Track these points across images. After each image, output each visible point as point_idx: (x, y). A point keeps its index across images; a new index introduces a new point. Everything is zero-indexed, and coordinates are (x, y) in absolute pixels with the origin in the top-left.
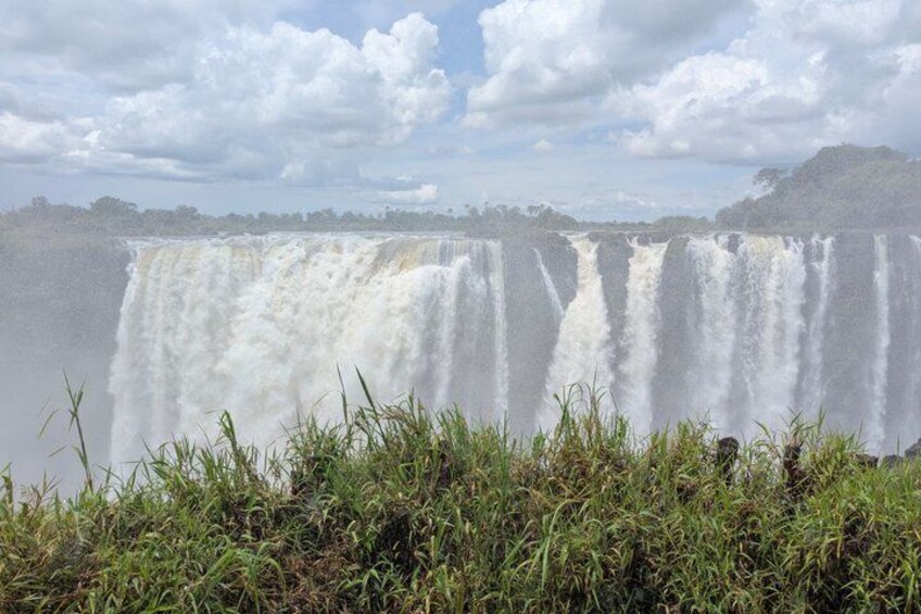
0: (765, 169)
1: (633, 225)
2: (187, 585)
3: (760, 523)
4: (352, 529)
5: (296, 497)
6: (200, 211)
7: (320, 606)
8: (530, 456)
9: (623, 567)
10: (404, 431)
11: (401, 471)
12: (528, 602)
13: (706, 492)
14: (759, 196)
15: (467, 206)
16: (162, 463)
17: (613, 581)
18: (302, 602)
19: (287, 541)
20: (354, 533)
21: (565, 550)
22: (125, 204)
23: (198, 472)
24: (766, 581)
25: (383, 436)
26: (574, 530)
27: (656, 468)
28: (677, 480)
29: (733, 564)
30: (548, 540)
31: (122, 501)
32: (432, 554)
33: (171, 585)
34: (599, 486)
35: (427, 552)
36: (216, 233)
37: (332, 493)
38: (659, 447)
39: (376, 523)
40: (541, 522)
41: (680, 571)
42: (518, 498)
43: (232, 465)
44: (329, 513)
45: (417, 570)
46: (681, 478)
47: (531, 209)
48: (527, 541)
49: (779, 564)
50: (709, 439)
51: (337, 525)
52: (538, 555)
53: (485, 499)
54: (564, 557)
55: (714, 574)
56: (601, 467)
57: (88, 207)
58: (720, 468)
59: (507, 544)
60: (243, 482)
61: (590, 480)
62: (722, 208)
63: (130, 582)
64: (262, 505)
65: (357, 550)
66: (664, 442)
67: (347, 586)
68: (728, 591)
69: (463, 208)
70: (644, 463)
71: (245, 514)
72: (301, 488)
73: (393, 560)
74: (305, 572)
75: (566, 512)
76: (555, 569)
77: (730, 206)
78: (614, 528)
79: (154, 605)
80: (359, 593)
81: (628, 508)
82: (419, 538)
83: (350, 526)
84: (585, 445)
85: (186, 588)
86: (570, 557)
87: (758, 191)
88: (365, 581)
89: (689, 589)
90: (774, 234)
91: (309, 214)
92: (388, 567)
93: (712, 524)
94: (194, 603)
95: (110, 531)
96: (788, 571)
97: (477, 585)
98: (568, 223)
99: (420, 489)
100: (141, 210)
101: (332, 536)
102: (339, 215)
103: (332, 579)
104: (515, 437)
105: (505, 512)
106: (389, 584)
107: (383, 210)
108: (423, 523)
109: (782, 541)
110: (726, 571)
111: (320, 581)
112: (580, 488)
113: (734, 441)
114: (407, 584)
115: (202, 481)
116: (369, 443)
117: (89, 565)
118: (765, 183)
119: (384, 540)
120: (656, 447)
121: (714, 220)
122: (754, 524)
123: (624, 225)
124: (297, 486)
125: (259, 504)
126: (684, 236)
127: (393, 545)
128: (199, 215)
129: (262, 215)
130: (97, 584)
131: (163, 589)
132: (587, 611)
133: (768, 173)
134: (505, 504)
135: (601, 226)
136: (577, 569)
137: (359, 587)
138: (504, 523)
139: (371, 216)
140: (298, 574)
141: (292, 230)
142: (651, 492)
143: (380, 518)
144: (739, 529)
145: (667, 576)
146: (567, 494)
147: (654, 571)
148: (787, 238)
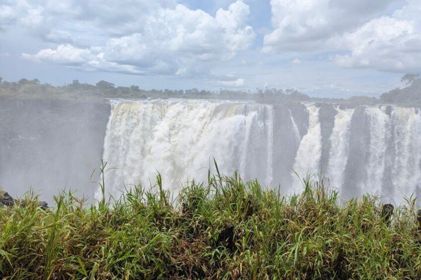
0: (407, 74)
1: (338, 100)
2: (140, 247)
3: (403, 245)
4: (208, 231)
5: (185, 214)
6: (140, 88)
7: (193, 263)
8: (289, 204)
9: (333, 261)
10: (232, 189)
11: (230, 206)
12: (287, 271)
13: (376, 229)
14: (403, 88)
15: (257, 89)
16: (131, 195)
17: (327, 267)
18: (186, 260)
19: (181, 233)
20: (209, 232)
21: (305, 249)
22: (110, 84)
23: (145, 200)
24: (405, 274)
25: (223, 190)
26: (310, 241)
27: (351, 215)
28: (362, 222)
29: (389, 264)
30: (298, 244)
31: (115, 209)
32: (243, 245)
33: (134, 246)
34: (322, 221)
35: (241, 244)
36: (147, 98)
37: (200, 214)
38: (353, 206)
39: (219, 229)
40: (294, 235)
41: (362, 265)
42: (283, 224)
43: (159, 198)
44: (199, 223)
45: (236, 252)
46: (364, 221)
47: (288, 91)
48: (287, 244)
49: (413, 266)
50: (378, 204)
51: (202, 228)
52: (293, 250)
53: (269, 222)
54: (305, 253)
55: (379, 267)
56: (324, 213)
57: (95, 85)
58: (384, 218)
59: (278, 244)
60: (163, 205)
61: (318, 219)
62: (384, 93)
63: (118, 243)
64: (170, 217)
65: (210, 240)
66: (356, 204)
67: (205, 255)
68: (386, 276)
69: (255, 89)
70: (345, 213)
71: (163, 220)
72: (187, 211)
73: (226, 246)
74: (187, 247)
75: (306, 232)
76: (300, 258)
77: (388, 92)
78: (329, 241)
79: (128, 254)
80: (210, 259)
81: (337, 232)
82: (238, 237)
83: (207, 229)
84: (316, 202)
85: (140, 248)
86: (307, 253)
87: (403, 85)
88: (213, 254)
89: (366, 274)
90: (410, 106)
91: (186, 91)
92: (223, 249)
93: (378, 244)
94: (143, 255)
95: (110, 221)
96: (417, 270)
97: (263, 261)
98: (305, 98)
99: (239, 215)
100: (116, 87)
101: (199, 233)
102: (200, 91)
103: (199, 252)
104: (283, 195)
105: (277, 230)
106: (224, 256)
107: (219, 89)
108: (240, 231)
109: (414, 255)
110: (385, 267)
111: (193, 252)
112: (313, 222)
113: (391, 206)
114: (232, 257)
115: (146, 204)
116: (216, 193)
117: (101, 235)
118: (407, 81)
119: (222, 237)
120: (351, 206)
121: (379, 98)
122: (400, 246)
123: (334, 100)
124: (185, 209)
125: (169, 216)
126: (363, 106)
127: (226, 239)
128: (140, 90)
129: (166, 90)
130: (104, 243)
131: (131, 248)
132: (314, 279)
133: (408, 76)
134: (277, 226)
135: (321, 99)
136: (310, 259)
137: (210, 256)
138: (276, 235)
139: (213, 92)
140: (184, 248)
141: (179, 97)
142: (348, 227)
143: (221, 227)
144: (392, 248)
145: (354, 266)
146: (306, 224)
147: (348, 263)
148: (417, 108)
